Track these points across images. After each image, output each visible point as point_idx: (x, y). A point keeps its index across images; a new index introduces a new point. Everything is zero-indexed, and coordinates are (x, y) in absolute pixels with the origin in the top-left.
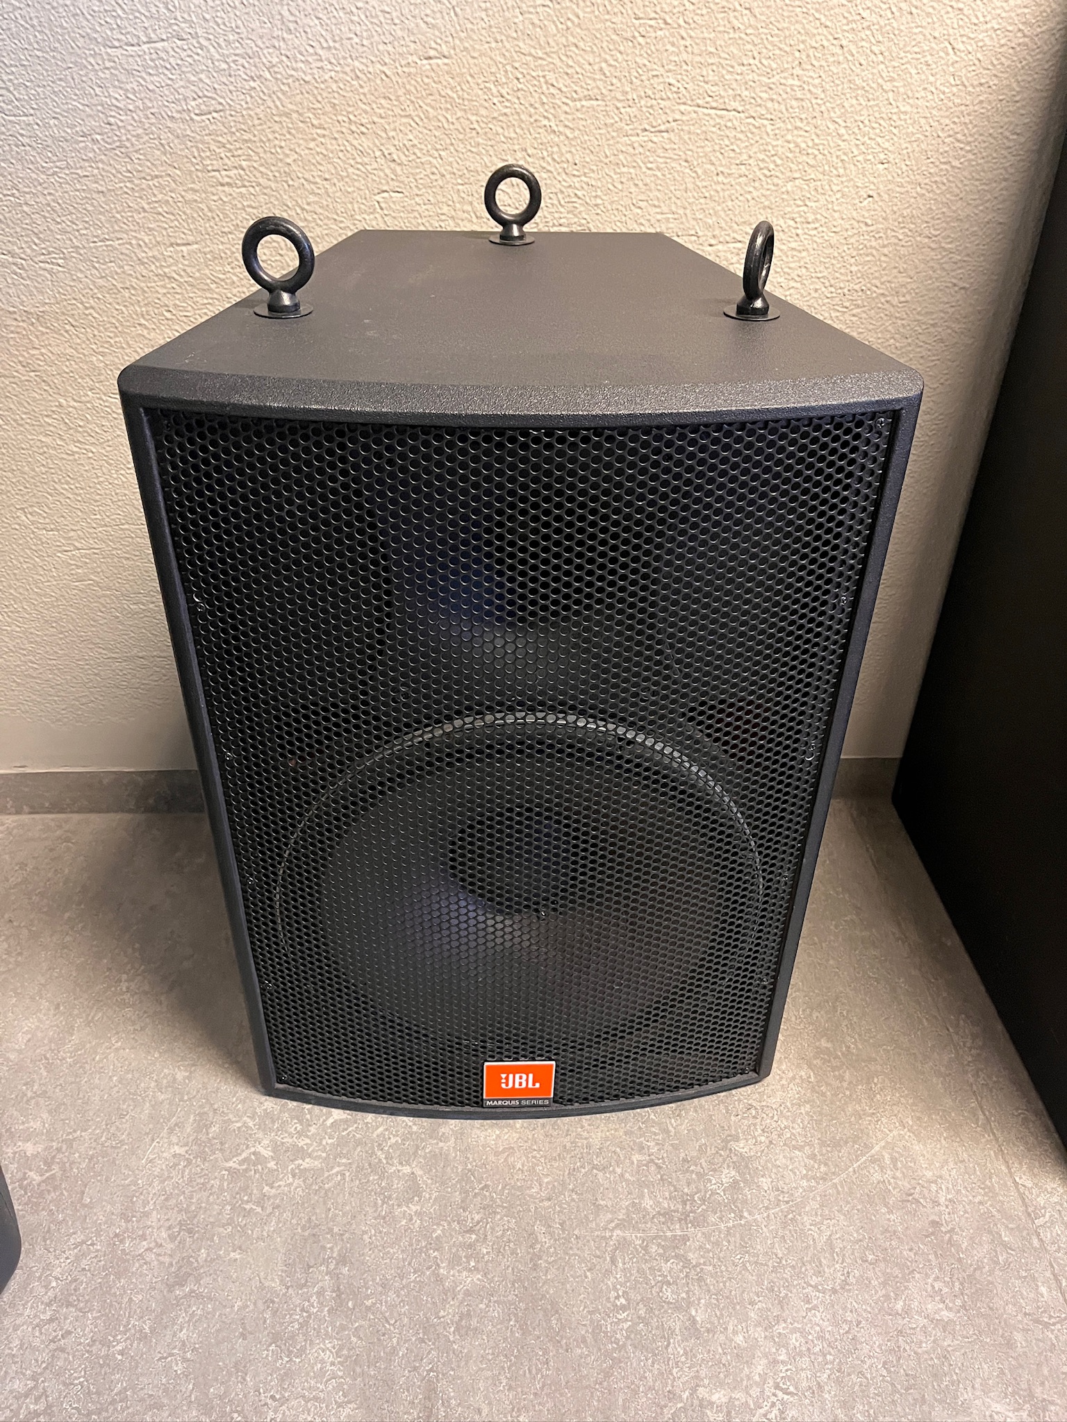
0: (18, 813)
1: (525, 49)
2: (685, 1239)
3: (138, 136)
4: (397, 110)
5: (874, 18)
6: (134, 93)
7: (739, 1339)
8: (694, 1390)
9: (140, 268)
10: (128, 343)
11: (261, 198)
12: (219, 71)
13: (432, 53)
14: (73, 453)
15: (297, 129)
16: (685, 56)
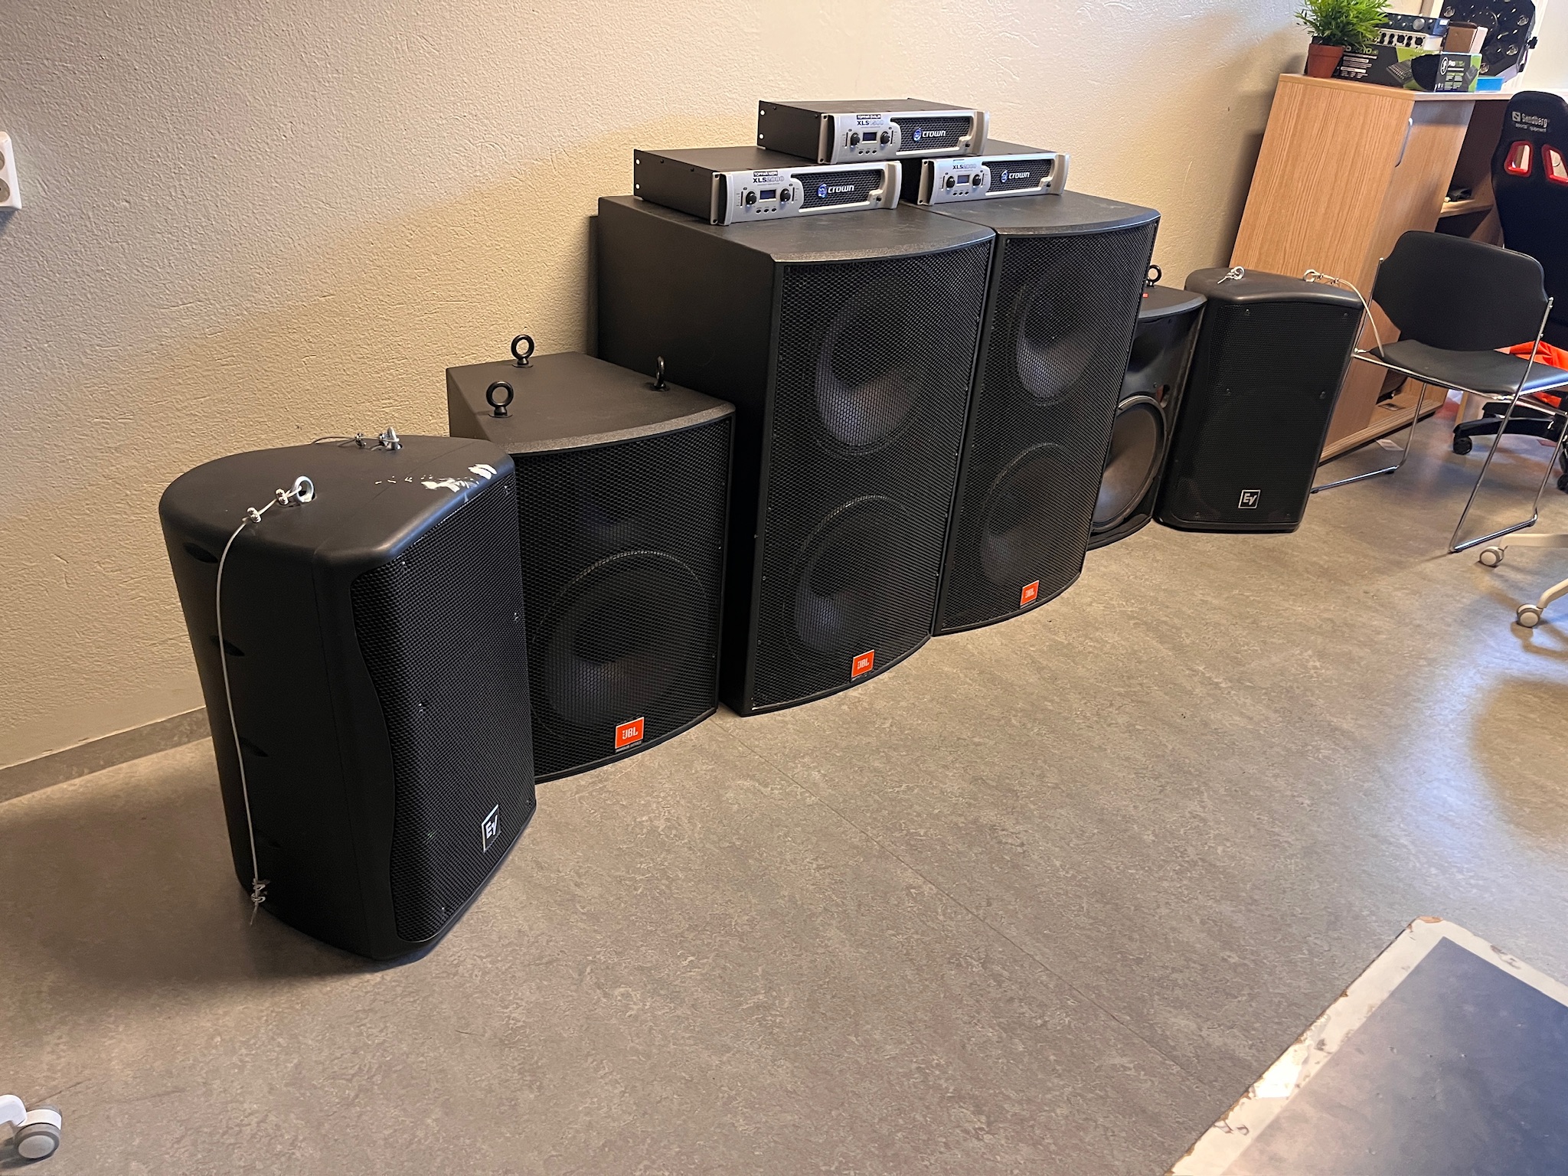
0: (80, 776)
1: (368, 287)
2: (605, 786)
3: (178, 349)
4: (311, 320)
5: (513, 258)
6: (175, 328)
7: (643, 802)
8: (635, 821)
9: (178, 413)
10: (169, 453)
11: (244, 369)
12: (221, 313)
13: (326, 294)
14: (133, 521)
15: (262, 335)
16: (438, 282)
